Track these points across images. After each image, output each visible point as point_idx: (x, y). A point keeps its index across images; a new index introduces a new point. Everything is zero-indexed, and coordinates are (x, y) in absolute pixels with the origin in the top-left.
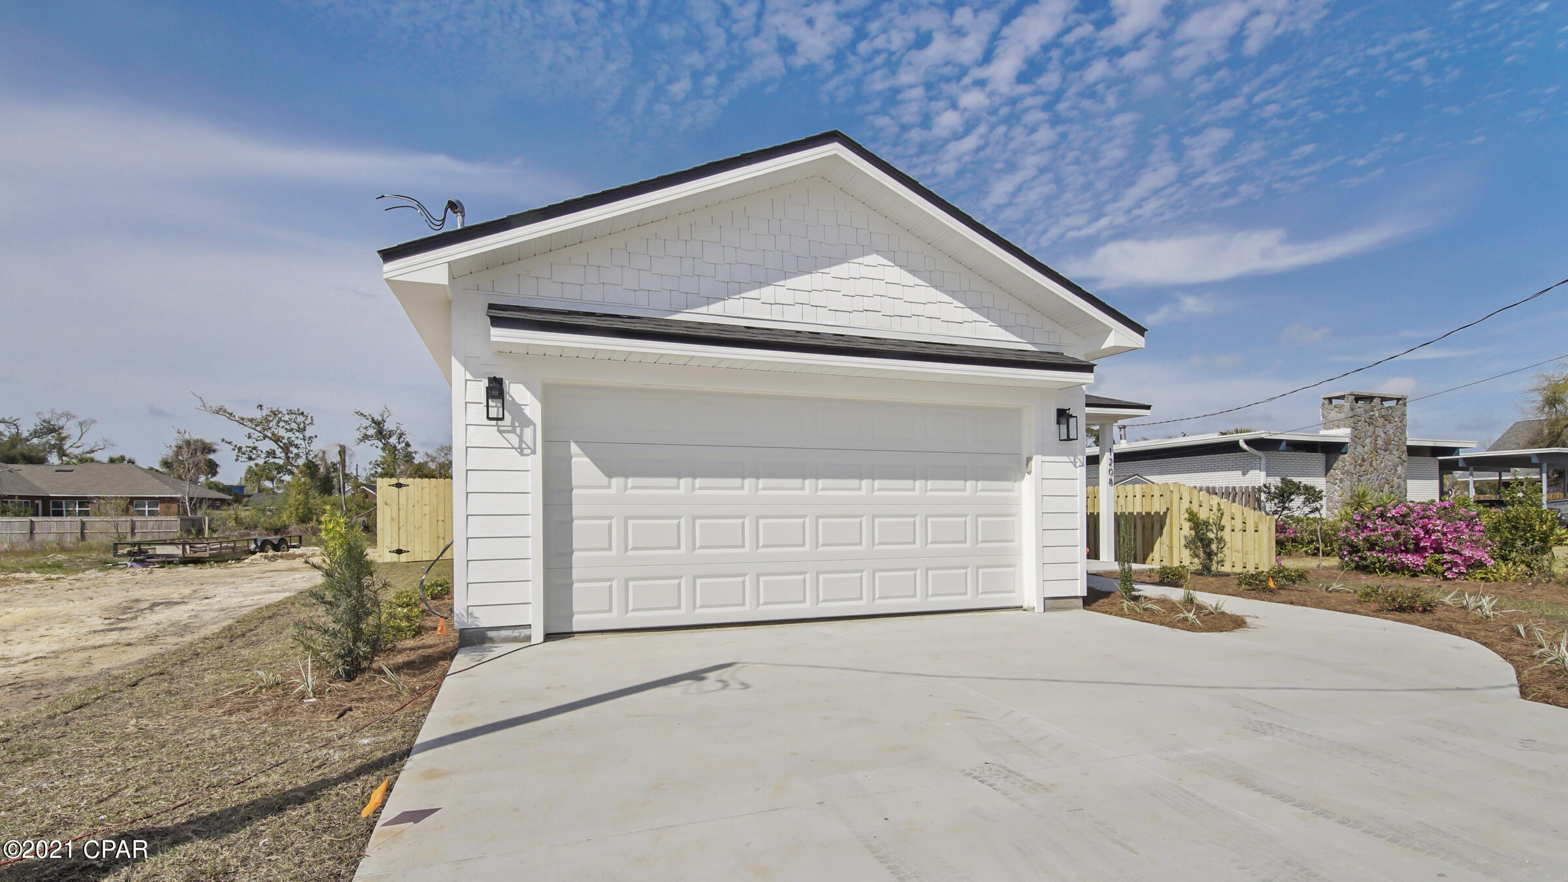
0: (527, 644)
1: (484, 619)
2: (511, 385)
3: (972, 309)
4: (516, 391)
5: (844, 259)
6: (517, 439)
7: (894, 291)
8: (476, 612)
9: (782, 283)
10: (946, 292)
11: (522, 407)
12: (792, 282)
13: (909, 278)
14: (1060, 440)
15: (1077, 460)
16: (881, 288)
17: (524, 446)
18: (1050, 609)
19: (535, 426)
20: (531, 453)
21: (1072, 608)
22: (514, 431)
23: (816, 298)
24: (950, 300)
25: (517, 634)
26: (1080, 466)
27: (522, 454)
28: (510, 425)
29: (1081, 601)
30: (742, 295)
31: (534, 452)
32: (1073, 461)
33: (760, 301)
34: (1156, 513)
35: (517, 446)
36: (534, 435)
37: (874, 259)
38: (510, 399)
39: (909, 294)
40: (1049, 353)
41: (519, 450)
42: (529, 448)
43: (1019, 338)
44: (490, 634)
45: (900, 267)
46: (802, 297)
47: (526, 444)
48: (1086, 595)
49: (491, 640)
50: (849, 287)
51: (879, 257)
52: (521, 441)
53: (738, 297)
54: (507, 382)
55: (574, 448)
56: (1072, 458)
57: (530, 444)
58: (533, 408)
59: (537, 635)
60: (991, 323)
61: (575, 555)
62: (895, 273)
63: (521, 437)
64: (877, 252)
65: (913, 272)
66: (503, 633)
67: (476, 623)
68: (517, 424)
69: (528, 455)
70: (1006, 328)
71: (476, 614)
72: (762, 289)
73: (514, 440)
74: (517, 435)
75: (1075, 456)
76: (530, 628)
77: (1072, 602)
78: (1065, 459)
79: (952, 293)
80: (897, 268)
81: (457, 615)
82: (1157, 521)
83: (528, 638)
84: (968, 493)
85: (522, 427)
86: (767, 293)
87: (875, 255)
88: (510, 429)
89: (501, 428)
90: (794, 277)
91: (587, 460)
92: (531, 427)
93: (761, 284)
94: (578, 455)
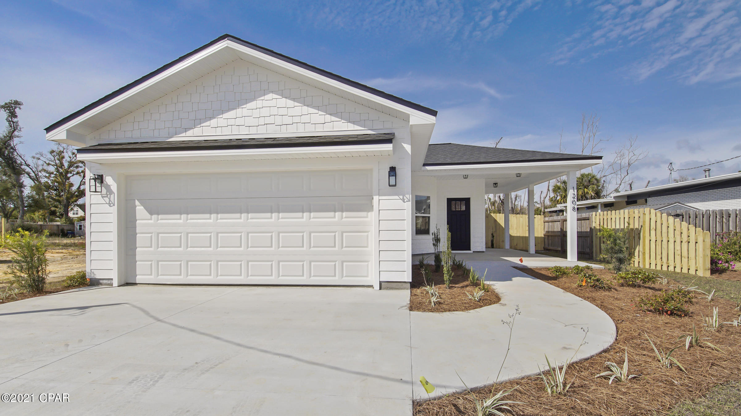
0: (112, 286)
1: (98, 275)
2: (106, 177)
3: (331, 115)
4: (108, 180)
5: (254, 99)
6: (108, 200)
7: (283, 111)
8: (95, 272)
9: (221, 116)
10: (314, 107)
11: (111, 186)
12: (226, 115)
13: (290, 103)
14: (390, 185)
15: (405, 198)
16: (274, 111)
17: (111, 203)
18: (385, 288)
19: (114, 193)
20: (113, 206)
21: (402, 289)
22: (107, 197)
23: (239, 121)
24: (316, 111)
25: (110, 282)
26: (407, 201)
27: (110, 206)
28: (105, 194)
29: (409, 285)
30: (201, 125)
31: (114, 205)
32: (402, 198)
33: (210, 127)
34: (636, 229)
35: (108, 203)
36: (115, 198)
37: (270, 96)
38: (106, 183)
39: (291, 112)
40: (385, 134)
41: (109, 204)
42: (112, 203)
43: (363, 128)
44: (101, 281)
45: (286, 98)
46: (231, 122)
47: (111, 202)
48: (411, 281)
49: (101, 284)
50: (256, 113)
51: (273, 94)
52: (110, 201)
53: (199, 126)
54: (104, 176)
55: (137, 203)
56: (401, 197)
57: (113, 201)
58: (114, 187)
59: (115, 283)
60: (343, 121)
61: (138, 249)
62: (283, 102)
63: (110, 199)
64: (272, 92)
65: (294, 100)
66: (105, 281)
67: (95, 276)
68: (108, 193)
69: (112, 206)
70: (354, 123)
71: (95, 273)
72: (211, 121)
73: (107, 200)
74: (108, 198)
75: (404, 196)
76: (113, 280)
77: (402, 285)
78: (397, 197)
79: (318, 108)
80: (284, 99)
81: (88, 273)
82: (637, 235)
83: (111, 285)
84: (336, 219)
85: (110, 194)
86: (213, 122)
87: (271, 94)
88: (106, 195)
89: (103, 196)
90: (226, 112)
91: (142, 207)
92: (113, 194)
93: (211, 119)
94: (139, 206)
